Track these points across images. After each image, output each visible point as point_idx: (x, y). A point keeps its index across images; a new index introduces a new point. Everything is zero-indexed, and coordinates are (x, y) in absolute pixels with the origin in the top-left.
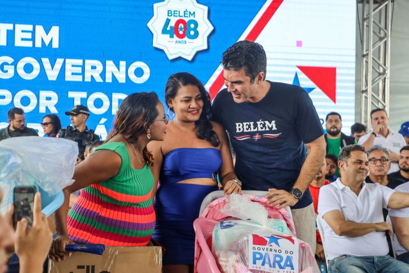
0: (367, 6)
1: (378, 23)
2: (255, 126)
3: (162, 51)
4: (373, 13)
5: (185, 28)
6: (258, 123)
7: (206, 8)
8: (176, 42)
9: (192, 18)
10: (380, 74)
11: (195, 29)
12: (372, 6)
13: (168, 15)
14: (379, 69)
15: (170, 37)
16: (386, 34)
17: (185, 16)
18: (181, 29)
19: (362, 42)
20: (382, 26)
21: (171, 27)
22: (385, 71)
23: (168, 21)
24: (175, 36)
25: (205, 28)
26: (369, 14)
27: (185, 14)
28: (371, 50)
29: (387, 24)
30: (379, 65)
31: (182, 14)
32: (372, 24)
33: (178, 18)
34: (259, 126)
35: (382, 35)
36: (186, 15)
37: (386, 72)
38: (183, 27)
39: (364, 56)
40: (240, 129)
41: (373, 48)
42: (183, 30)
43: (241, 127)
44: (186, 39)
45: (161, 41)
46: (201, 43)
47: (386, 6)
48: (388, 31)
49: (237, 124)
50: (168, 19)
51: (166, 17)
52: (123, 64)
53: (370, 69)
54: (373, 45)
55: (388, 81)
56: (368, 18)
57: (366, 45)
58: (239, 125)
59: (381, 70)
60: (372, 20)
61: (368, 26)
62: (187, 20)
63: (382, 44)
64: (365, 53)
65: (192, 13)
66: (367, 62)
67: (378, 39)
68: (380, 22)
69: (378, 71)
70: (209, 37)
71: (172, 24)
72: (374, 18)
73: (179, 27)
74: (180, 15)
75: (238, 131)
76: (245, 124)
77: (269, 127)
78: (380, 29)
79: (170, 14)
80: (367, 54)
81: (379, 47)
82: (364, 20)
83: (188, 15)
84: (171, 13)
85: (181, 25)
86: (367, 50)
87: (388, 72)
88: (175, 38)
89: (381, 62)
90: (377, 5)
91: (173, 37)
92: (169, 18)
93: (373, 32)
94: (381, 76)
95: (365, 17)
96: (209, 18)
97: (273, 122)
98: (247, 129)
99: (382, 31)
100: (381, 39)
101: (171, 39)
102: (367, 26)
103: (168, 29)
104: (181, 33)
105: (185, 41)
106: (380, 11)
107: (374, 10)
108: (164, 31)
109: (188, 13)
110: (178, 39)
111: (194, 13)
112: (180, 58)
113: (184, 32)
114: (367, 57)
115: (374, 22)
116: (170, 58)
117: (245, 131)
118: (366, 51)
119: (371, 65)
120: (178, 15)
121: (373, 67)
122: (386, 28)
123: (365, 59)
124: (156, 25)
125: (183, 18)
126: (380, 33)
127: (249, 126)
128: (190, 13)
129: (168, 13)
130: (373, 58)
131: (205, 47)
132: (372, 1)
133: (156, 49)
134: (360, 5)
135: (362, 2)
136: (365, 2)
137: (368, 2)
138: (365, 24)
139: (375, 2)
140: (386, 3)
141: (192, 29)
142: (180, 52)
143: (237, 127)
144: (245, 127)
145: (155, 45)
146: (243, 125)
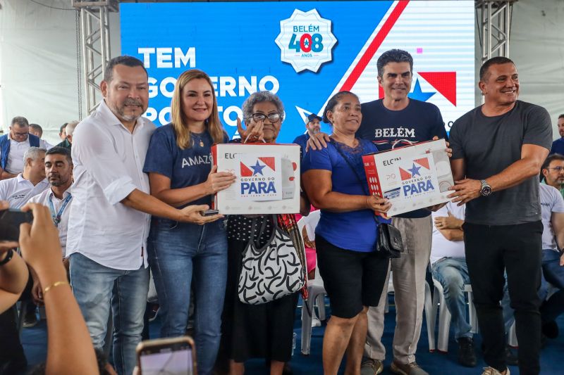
0: (486, 10)
1: (497, 27)
2: (396, 132)
3: (290, 64)
4: (491, 18)
5: (310, 42)
6: (399, 129)
7: (329, 22)
8: (303, 56)
9: (316, 32)
11: (320, 43)
12: (491, 10)
13: (294, 31)
16: (504, 37)
17: (309, 31)
18: (307, 43)
19: (481, 45)
20: (501, 29)
21: (297, 42)
23: (294, 36)
24: (301, 50)
25: (329, 41)
26: (487, 19)
27: (309, 29)
28: (490, 53)
29: (506, 27)
31: (307, 29)
32: (491, 28)
33: (304, 33)
34: (399, 132)
35: (501, 38)
38: (308, 41)
40: (379, 135)
41: (492, 51)
43: (380, 133)
44: (311, 52)
45: (288, 55)
46: (326, 56)
47: (505, 9)
48: (507, 34)
49: (377, 130)
51: (292, 33)
52: (254, 79)
54: (493, 48)
56: (487, 22)
57: (485, 49)
58: (379, 131)
60: (491, 24)
61: (487, 30)
62: (311, 34)
63: (501, 46)
64: (484, 56)
65: (316, 27)
67: (497, 42)
68: (499, 25)
70: (333, 49)
71: (298, 38)
72: (493, 22)
75: (377, 136)
76: (385, 130)
77: (408, 134)
78: (499, 32)
81: (499, 50)
82: (483, 24)
83: (313, 30)
84: (297, 29)
85: (306, 40)
86: (487, 54)
88: (302, 52)
90: (495, 10)
92: (295, 33)
93: (492, 35)
95: (484, 21)
96: (332, 31)
97: (413, 130)
98: (387, 135)
99: (501, 35)
100: (500, 42)
101: (298, 53)
103: (295, 43)
104: (307, 46)
105: (311, 55)
106: (499, 14)
107: (492, 15)
108: (291, 46)
110: (304, 53)
111: (318, 27)
112: (306, 71)
113: (309, 46)
115: (492, 26)
117: (385, 136)
120: (303, 30)
122: (504, 31)
124: (283, 41)
125: (308, 33)
126: (499, 36)
127: (389, 132)
128: (314, 27)
129: (294, 29)
131: (330, 59)
132: (490, 5)
133: (284, 63)
134: (479, 10)
135: (481, 7)
136: (484, 7)
137: (487, 7)
138: (484, 28)
139: (494, 6)
140: (505, 6)
141: (317, 43)
142: (306, 65)
143: (377, 133)
144: (385, 133)
145: (283, 60)
146: (383, 131)
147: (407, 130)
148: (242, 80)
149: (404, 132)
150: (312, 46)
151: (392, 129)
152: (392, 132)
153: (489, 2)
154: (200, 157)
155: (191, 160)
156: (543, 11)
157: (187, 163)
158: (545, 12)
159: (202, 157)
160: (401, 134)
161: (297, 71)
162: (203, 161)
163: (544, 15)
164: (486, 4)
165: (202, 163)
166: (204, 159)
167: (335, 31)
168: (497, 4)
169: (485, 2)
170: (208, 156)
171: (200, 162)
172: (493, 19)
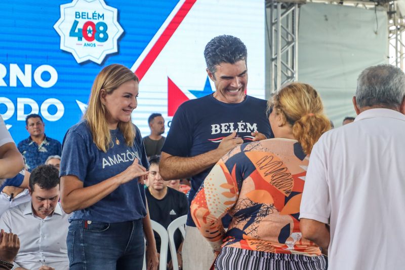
0: (275, 10)
1: (286, 28)
2: (236, 127)
3: (70, 53)
4: (280, 18)
5: (94, 31)
6: (240, 124)
7: (115, 10)
8: (85, 45)
9: (101, 20)
10: (288, 78)
11: (104, 32)
12: (281, 11)
13: (76, 17)
14: (287, 73)
15: (79, 40)
16: (293, 39)
17: (93, 18)
18: (90, 32)
19: (271, 47)
20: (290, 30)
21: (79, 30)
22: (293, 74)
23: (76, 23)
24: (83, 38)
25: (115, 31)
26: (277, 19)
27: (93, 16)
28: (280, 54)
29: (295, 29)
30: (288, 68)
31: (90, 16)
32: (280, 29)
33: (87, 20)
34: (240, 127)
35: (290, 40)
36: (94, 17)
37: (295, 76)
38: (91, 29)
39: (273, 60)
41: (281, 52)
42: (92, 32)
43: (218, 128)
44: (95, 41)
45: (69, 44)
46: (111, 46)
47: (293, 11)
48: (295, 36)
50: (75, 21)
51: (74, 19)
52: (28, 68)
53: (279, 73)
54: (282, 49)
56: (276, 23)
57: (275, 49)
58: (216, 127)
59: (289, 74)
60: (280, 24)
61: (276, 31)
62: (95, 22)
63: (289, 48)
64: (274, 57)
65: (101, 15)
66: (276, 66)
67: (286, 43)
68: (287, 27)
69: (286, 74)
70: (119, 40)
71: (80, 26)
72: (282, 23)
73: (88, 29)
74: (89, 17)
76: (223, 125)
77: (250, 129)
78: (288, 33)
79: (78, 16)
80: (276, 58)
81: (287, 52)
82: (272, 24)
83: (97, 18)
84: (79, 15)
85: (90, 28)
86: (276, 54)
88: (84, 41)
89: (289, 66)
90: (284, 10)
91: (81, 40)
92: (77, 20)
93: (282, 36)
94: (289, 80)
95: (273, 21)
96: (118, 20)
97: (255, 125)
98: (226, 130)
99: (289, 36)
100: (288, 43)
101: (80, 42)
102: (275, 30)
103: (77, 31)
104: (90, 35)
105: (94, 44)
106: (288, 16)
107: (282, 15)
108: (72, 33)
109: (97, 15)
110: (87, 42)
111: (103, 15)
112: (89, 62)
113: (93, 35)
114: (275, 61)
115: (282, 26)
116: (79, 61)
117: (224, 132)
118: (275, 55)
119: (280, 69)
120: (86, 17)
121: (282, 71)
122: (293, 32)
123: (273, 63)
124: (63, 27)
125: (92, 20)
126: (287, 37)
127: (229, 127)
128: (99, 15)
129: (76, 15)
130: (282, 63)
131: (115, 50)
132: (279, 6)
133: (64, 52)
134: (269, 10)
135: (270, 6)
136: (273, 7)
137: (276, 7)
138: (274, 28)
139: (283, 7)
140: (293, 8)
141: (101, 32)
142: (89, 55)
143: (213, 129)
144: (223, 128)
145: (62, 48)
146: (221, 126)
147: (248, 124)
148: (14, 68)
149: (245, 127)
150: (96, 35)
151: (232, 124)
152: (232, 127)
153: (278, 2)
154: (118, 155)
156: (326, 16)
157: (108, 163)
158: (328, 17)
160: (243, 130)
162: (122, 160)
163: (327, 20)
164: (276, 4)
165: (121, 162)
166: (123, 157)
167: (121, 21)
168: (285, 5)
169: (275, 2)
170: (126, 153)
171: (119, 160)
172: (282, 20)
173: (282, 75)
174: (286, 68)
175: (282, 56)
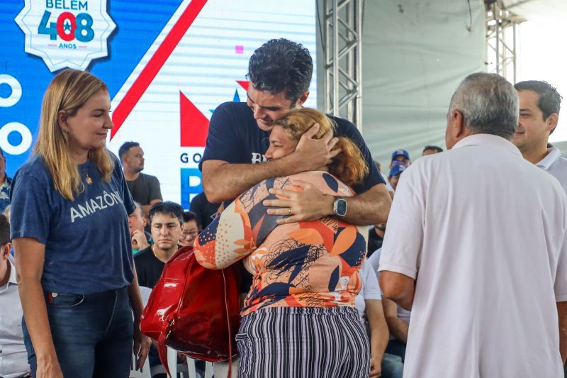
1: (344, 22)
3: (40, 58)
4: (337, 9)
5: (74, 26)
8: (61, 46)
9: (83, 11)
10: (349, 92)
11: (89, 27)
13: (47, 6)
14: (347, 85)
15: (51, 38)
16: (355, 38)
17: (72, 8)
18: (68, 26)
19: (324, 48)
20: (350, 25)
21: (51, 24)
22: (355, 87)
23: (47, 15)
25: (103, 25)
26: (332, 10)
27: (72, 5)
28: (337, 59)
29: (357, 23)
30: (348, 79)
31: (68, 5)
32: (337, 23)
33: (63, 11)
35: (351, 39)
36: (74, 7)
37: (357, 89)
38: (70, 24)
39: (327, 67)
41: (339, 56)
42: (70, 28)
44: (75, 41)
45: (36, 43)
46: (98, 48)
48: (358, 33)
50: (46, 12)
51: (44, 8)
53: (337, 86)
54: (339, 52)
55: (359, 102)
56: (331, 15)
57: (330, 52)
58: (258, 157)
59: (351, 87)
60: (337, 17)
61: (331, 27)
62: (75, 13)
63: (350, 51)
64: (328, 63)
65: (83, 3)
66: (331, 75)
67: (345, 44)
68: (347, 21)
69: (346, 87)
70: (110, 39)
72: (339, 15)
73: (65, 23)
74: (66, 6)
78: (348, 30)
79: (50, 5)
80: (332, 65)
81: (347, 56)
82: (326, 17)
83: (78, 7)
84: (52, 3)
85: (67, 21)
86: (332, 59)
87: (360, 89)
88: (59, 40)
89: (350, 75)
91: (56, 39)
92: (49, 10)
93: (339, 34)
94: (350, 95)
95: (328, 13)
96: (108, 11)
99: (350, 33)
100: (349, 44)
101: (53, 42)
102: (330, 25)
103: (48, 26)
104: (67, 32)
105: (74, 45)
106: (347, 6)
107: (339, 4)
108: (42, 29)
109: (78, 3)
110: (63, 42)
111: (86, 3)
113: (72, 31)
114: (331, 68)
115: (339, 20)
118: (330, 60)
119: (337, 81)
120: (62, 6)
121: (340, 83)
122: (355, 28)
123: (328, 71)
124: (28, 20)
125: (70, 11)
126: (347, 36)
128: (80, 3)
129: (47, 3)
130: (340, 71)
131: (105, 54)
133: (30, 55)
138: (328, 23)
141: (83, 27)
142: (67, 60)
145: (28, 50)
150: (76, 31)
154: (92, 201)
155: (81, 208)
156: (400, 6)
158: (403, 8)
159: (95, 200)
161: (52, 70)
163: (401, 11)
166: (98, 202)
167: (112, 13)
171: (94, 208)
173: (340, 89)
174: (345, 79)
175: (340, 61)
